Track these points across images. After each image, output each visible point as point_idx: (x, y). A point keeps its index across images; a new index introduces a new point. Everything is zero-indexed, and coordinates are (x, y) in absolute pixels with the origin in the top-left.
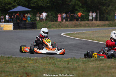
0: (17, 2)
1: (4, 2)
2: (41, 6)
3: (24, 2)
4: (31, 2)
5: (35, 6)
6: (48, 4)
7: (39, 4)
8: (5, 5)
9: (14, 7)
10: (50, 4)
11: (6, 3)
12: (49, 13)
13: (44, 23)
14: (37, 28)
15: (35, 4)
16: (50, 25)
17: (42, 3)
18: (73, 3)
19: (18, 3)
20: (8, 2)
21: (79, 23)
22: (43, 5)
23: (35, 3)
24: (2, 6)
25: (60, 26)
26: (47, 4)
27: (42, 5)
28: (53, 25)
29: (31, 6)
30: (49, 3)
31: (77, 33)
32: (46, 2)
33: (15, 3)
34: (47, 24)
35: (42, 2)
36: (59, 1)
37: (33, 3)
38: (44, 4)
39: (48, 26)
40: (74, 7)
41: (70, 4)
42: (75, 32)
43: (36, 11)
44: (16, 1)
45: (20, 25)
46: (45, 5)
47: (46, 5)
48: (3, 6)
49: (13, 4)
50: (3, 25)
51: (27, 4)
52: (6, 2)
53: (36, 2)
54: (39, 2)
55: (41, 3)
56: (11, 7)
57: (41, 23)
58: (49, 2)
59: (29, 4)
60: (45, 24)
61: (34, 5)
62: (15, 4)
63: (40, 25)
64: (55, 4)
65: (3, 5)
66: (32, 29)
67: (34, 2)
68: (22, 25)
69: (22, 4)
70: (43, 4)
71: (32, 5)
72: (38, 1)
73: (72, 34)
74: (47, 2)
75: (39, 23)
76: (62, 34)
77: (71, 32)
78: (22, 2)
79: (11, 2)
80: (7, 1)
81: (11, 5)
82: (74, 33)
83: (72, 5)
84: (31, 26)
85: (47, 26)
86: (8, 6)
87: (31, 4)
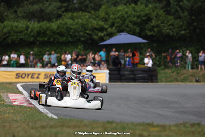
0: (117, 27)
1: (90, 25)
2: (168, 36)
3: (132, 25)
4: (147, 25)
5: (154, 34)
6: (183, 32)
7: (163, 31)
8: (93, 32)
9: (111, 35)
10: (187, 31)
11: (95, 29)
12: (184, 49)
13: (173, 72)
14: (159, 81)
15: (154, 32)
16: (186, 75)
17: (170, 29)
19: (120, 27)
20: (98, 27)
22: (171, 34)
23: (155, 30)
24: (85, 35)
26: (182, 30)
27: (169, 33)
28: (193, 76)
29: (146, 34)
30: (185, 30)
32: (179, 27)
33: (114, 28)
34: (178, 73)
35: (171, 26)
37: (152, 29)
38: (174, 30)
39: (182, 77)
43: (155, 45)
44: (116, 25)
45: (122, 73)
46: (175, 34)
47: (178, 34)
48: (88, 34)
49: (109, 30)
51: (138, 31)
52: (95, 26)
53: (158, 26)
54: (164, 27)
55: (167, 29)
56: (104, 36)
57: (166, 71)
58: (184, 27)
59: (142, 30)
60: (175, 73)
61: (152, 33)
62: (113, 30)
63: (163, 75)
64: (198, 30)
65: (87, 32)
66: (148, 82)
67: (153, 27)
68: (126, 73)
69: (128, 29)
70: (173, 32)
71: (149, 33)
72: (162, 25)
74: (182, 26)
75: (162, 72)
78: (127, 26)
79: (106, 26)
80: (97, 24)
81: (105, 33)
84: (146, 75)
85: (179, 78)
86: (97, 35)
87: (146, 31)
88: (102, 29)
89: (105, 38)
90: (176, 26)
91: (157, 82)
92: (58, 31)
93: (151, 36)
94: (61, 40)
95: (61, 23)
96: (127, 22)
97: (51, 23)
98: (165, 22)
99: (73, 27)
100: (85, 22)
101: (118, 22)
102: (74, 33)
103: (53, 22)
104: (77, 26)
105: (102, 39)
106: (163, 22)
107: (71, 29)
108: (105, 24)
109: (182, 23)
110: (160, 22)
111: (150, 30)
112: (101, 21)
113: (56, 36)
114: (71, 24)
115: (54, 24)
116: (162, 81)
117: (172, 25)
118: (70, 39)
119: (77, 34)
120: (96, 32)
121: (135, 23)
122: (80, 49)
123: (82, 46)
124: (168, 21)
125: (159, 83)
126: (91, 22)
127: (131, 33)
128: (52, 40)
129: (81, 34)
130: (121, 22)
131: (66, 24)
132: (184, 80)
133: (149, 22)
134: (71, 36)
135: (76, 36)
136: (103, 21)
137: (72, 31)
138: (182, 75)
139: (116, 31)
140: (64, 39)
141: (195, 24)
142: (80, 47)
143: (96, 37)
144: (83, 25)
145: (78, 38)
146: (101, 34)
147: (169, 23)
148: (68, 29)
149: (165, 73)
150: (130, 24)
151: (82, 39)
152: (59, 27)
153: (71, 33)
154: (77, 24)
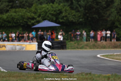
0: (42, 17)
1: (26, 16)
4: (60, 16)
5: (64, 21)
6: (81, 20)
7: (69, 19)
9: (39, 22)
10: (83, 19)
11: (29, 18)
13: (75, 43)
14: (67, 48)
15: (64, 20)
16: (83, 45)
17: (73, 18)
18: (113, 19)
19: (44, 17)
20: (31, 17)
21: (119, 44)
22: (74, 21)
23: (65, 18)
24: (24, 22)
25: (96, 46)
28: (87, 45)
29: (59, 21)
30: (82, 18)
31: (117, 54)
32: (78, 17)
34: (78, 44)
35: (74, 17)
36: (94, 16)
38: (76, 19)
39: (81, 46)
40: (113, 23)
41: (109, 19)
42: (115, 54)
43: (65, 27)
44: (42, 16)
46: (76, 21)
47: (78, 21)
48: (25, 21)
49: (37, 19)
50: (24, 45)
51: (54, 19)
52: (29, 16)
53: (66, 16)
54: (70, 16)
55: (72, 18)
56: (35, 22)
57: (71, 43)
58: (81, 17)
59: (57, 19)
60: (76, 44)
61: (63, 20)
62: (40, 19)
63: (70, 45)
64: (89, 19)
65: (25, 20)
66: (60, 49)
67: (63, 17)
69: (49, 18)
70: (75, 19)
71: (61, 21)
72: (68, 16)
73: (111, 55)
74: (80, 16)
75: (69, 43)
76: (98, 56)
77: (110, 54)
78: (48, 16)
79: (36, 17)
80: (30, 15)
81: (35, 21)
82: (113, 55)
83: (111, 20)
84: (59, 46)
85: (79, 47)
86: (30, 22)
88: (33, 18)
89: (35, 24)
90: (77, 16)
91: (66, 49)
92: (7, 20)
93: (62, 22)
94: (9, 25)
95: (8, 15)
96: (48, 14)
97: (2, 15)
98: (70, 14)
99: (16, 17)
100: (23, 14)
101: (43, 14)
102: (16, 21)
103: (3, 14)
104: (18, 16)
105: (33, 24)
106: (69, 14)
107: (15, 18)
108: (35, 15)
109: (80, 14)
110: (67, 14)
111: (62, 19)
112: (32, 14)
113: (6, 23)
114: (14, 16)
115: (4, 15)
116: (69, 49)
117: (74, 15)
118: (14, 25)
119: (18, 22)
120: (30, 20)
121: (53, 15)
122: (21, 30)
123: (22, 28)
124: (72, 13)
125: (67, 50)
126: (27, 14)
127: (51, 20)
128: (3, 25)
129: (21, 21)
130: (44, 14)
131: (11, 15)
132: (82, 48)
133: (61, 14)
134: (15, 22)
135: (18, 23)
136: (34, 13)
137: (16, 20)
138: (80, 45)
139: (41, 19)
140: (11, 24)
141: (88, 15)
142: (20, 29)
143: (29, 23)
144: (22, 16)
145: (19, 24)
146: (33, 21)
147: (73, 14)
148: (13, 19)
149: (70, 44)
150: (50, 15)
151: (22, 24)
152: (7, 17)
153: (15, 21)
154: (18, 15)
